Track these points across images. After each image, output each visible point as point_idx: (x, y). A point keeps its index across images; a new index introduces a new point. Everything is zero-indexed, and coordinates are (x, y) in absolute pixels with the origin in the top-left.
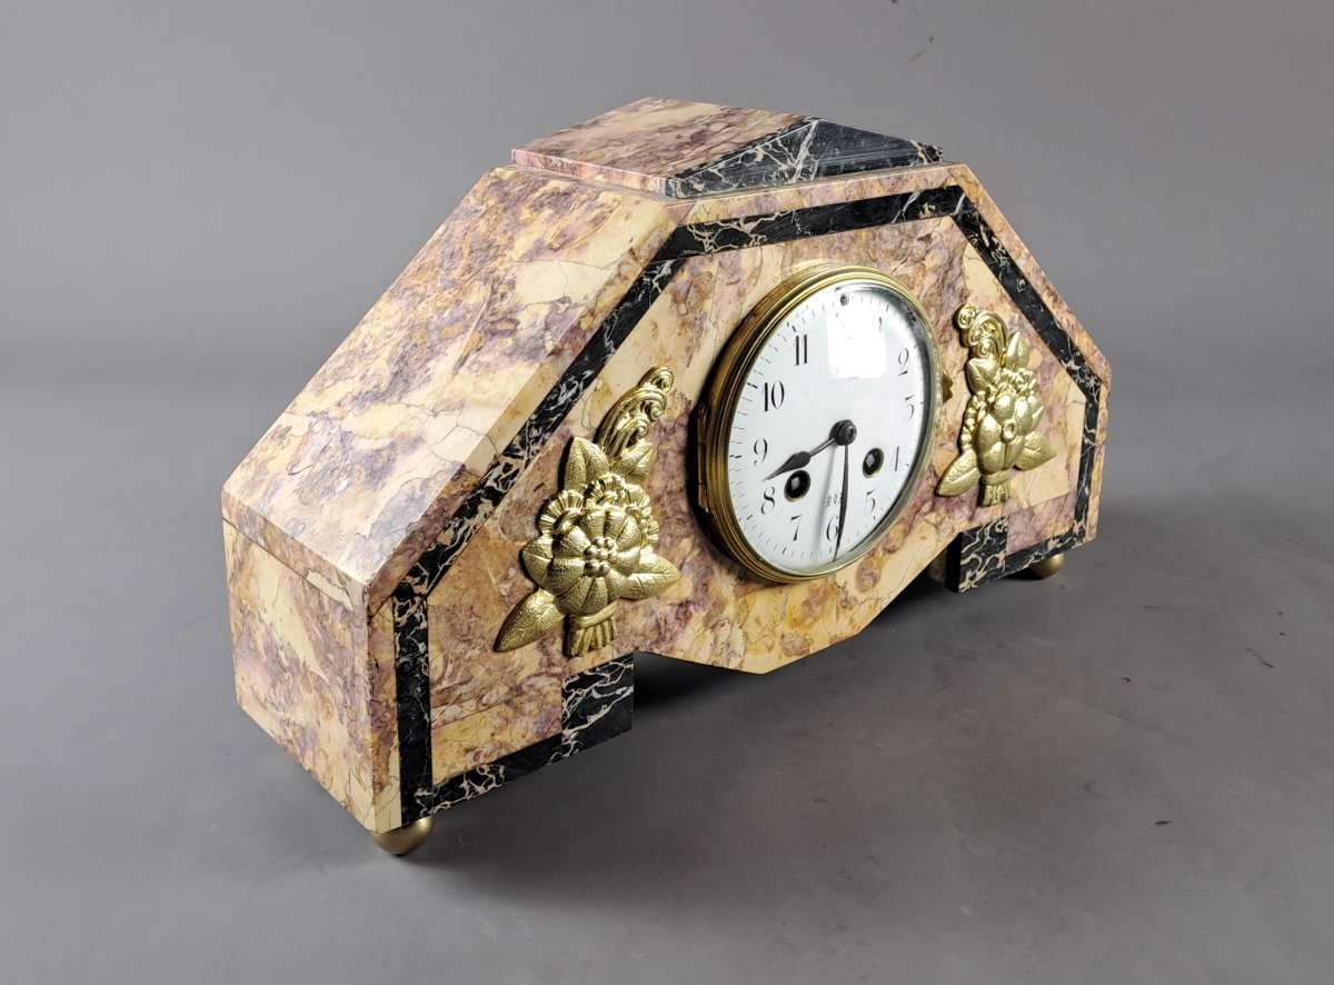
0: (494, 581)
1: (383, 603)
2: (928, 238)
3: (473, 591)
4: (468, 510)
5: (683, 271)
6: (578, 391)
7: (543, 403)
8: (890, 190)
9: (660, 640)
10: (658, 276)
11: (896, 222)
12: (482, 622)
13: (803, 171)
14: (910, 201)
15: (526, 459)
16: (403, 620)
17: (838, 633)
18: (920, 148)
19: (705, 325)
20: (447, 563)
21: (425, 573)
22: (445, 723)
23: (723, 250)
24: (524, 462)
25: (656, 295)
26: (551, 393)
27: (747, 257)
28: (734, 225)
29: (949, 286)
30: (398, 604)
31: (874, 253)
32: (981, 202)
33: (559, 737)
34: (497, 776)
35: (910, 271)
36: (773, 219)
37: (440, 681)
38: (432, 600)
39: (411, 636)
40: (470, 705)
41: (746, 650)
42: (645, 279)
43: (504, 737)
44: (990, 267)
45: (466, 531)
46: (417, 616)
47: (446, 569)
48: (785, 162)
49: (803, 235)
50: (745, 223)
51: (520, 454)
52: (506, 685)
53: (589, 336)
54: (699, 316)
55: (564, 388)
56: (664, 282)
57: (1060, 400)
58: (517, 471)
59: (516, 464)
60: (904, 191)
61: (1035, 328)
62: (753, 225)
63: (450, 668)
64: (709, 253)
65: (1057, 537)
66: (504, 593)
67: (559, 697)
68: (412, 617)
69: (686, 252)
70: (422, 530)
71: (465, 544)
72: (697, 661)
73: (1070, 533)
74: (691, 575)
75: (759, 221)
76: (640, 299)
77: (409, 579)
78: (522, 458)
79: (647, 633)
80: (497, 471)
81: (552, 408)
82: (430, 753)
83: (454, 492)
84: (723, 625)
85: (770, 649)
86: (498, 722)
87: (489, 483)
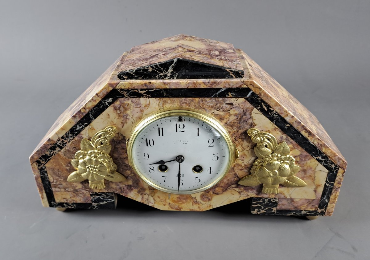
0: (64, 166)
1: (33, 163)
2: (231, 104)
3: (58, 166)
4: (53, 148)
5: (117, 101)
6: (83, 127)
7: (72, 128)
8: (210, 86)
9: (122, 192)
10: (107, 102)
11: (213, 97)
12: (62, 174)
13: (170, 76)
14: (221, 91)
15: (68, 140)
16: (40, 167)
17: (193, 209)
18: (231, 72)
19: (128, 117)
20: (49, 159)
21: (43, 159)
22: (56, 191)
23: (132, 97)
24: (68, 141)
25: (107, 107)
26: (74, 126)
27: (143, 101)
28: (136, 91)
29: (244, 121)
30: (38, 164)
31: (203, 106)
32: (262, 94)
33: (91, 204)
34: (74, 206)
35: (222, 113)
36: (153, 90)
37: (53, 182)
38: (46, 165)
39: (43, 172)
40: (62, 190)
41: (155, 203)
42: (102, 102)
43: (74, 199)
44: (268, 118)
45: (54, 153)
46: (44, 168)
47: (49, 160)
48: (162, 73)
49: (166, 97)
50: (141, 90)
51: (67, 139)
52: (72, 188)
53: (84, 114)
54: (125, 115)
55: (78, 126)
56: (110, 104)
57: (311, 168)
58: (66, 143)
59: (65, 141)
60: (218, 87)
61: (296, 142)
62: (144, 91)
63: (55, 181)
64: (126, 98)
65: (307, 211)
66: (68, 169)
67: (90, 196)
68: (42, 168)
69: (117, 96)
70: (40, 150)
71: (53, 156)
72: (136, 200)
73: (316, 211)
74: (131, 180)
75: (147, 91)
76: (101, 107)
77: (39, 160)
78: (67, 140)
79: (117, 189)
80: (60, 142)
81: (75, 130)
82: (53, 196)
83: (48, 144)
84: (145, 195)
85: (165, 205)
86: (72, 195)
87: (58, 144)
